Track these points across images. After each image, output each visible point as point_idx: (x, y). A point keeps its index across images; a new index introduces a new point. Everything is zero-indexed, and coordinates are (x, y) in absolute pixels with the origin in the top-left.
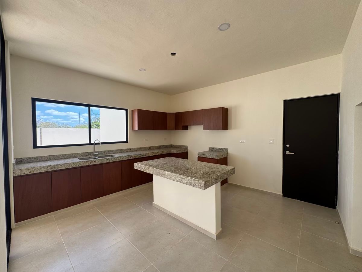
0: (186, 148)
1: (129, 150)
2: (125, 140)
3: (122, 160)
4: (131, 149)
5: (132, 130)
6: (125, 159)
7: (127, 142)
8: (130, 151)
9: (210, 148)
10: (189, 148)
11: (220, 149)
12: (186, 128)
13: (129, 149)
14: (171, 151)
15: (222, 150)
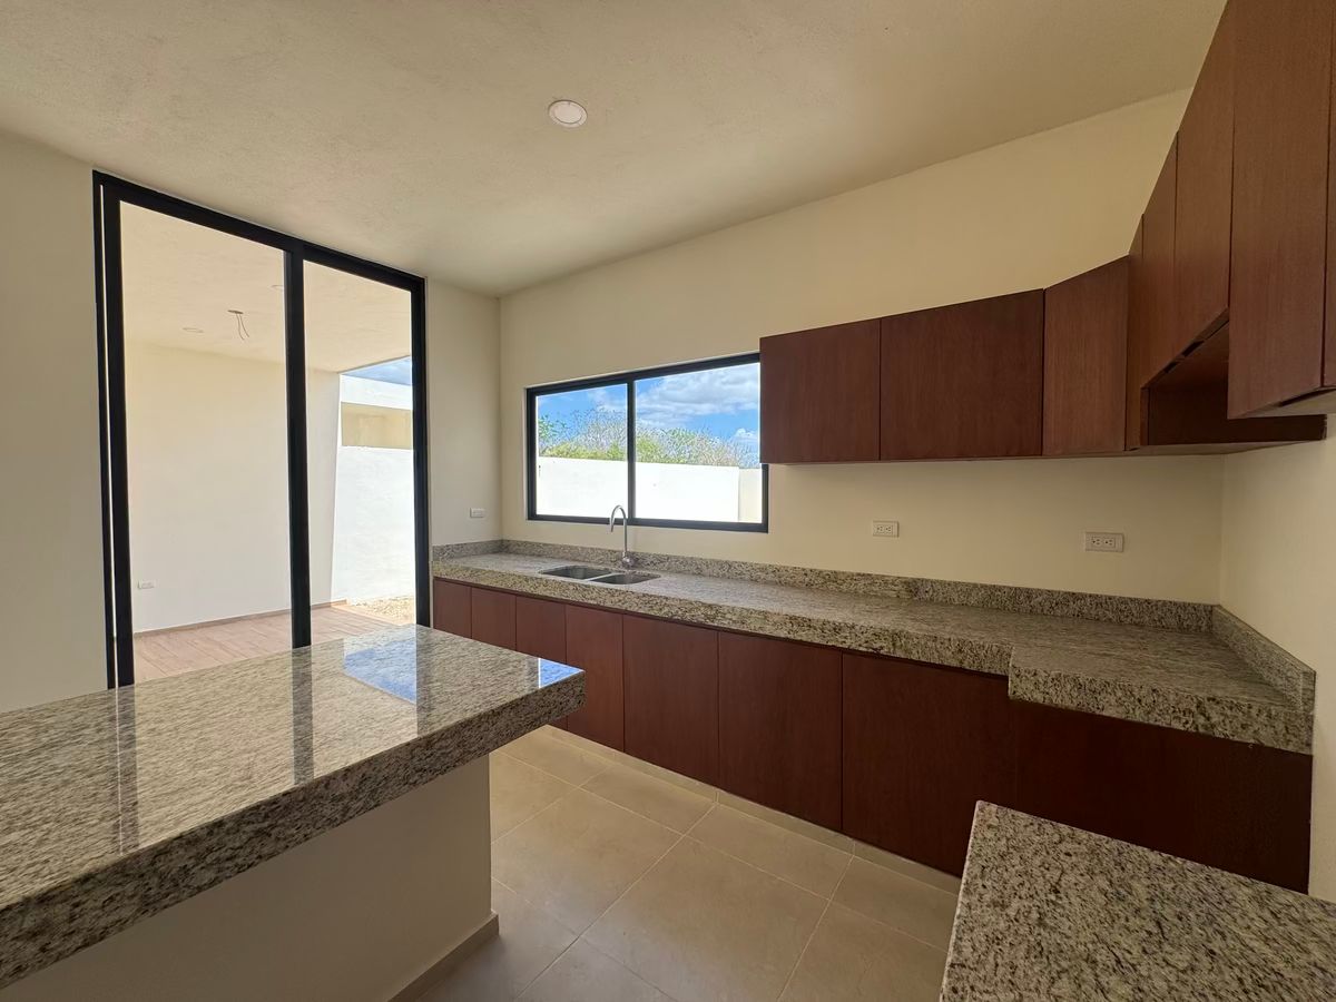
2: (758, 519)
13: (765, 569)
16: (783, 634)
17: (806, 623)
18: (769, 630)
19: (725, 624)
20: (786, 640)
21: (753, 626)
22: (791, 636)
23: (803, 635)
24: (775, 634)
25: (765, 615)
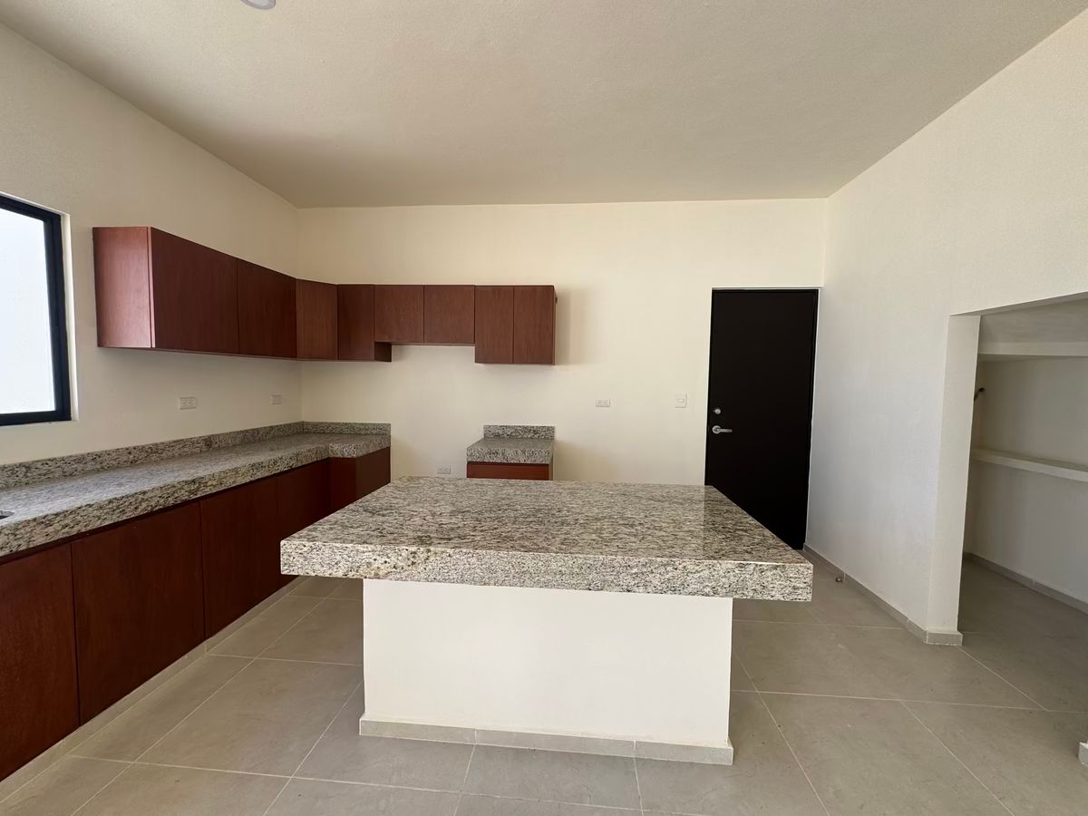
0: (383, 432)
1: (80, 467)
2: (49, 405)
3: (74, 531)
4: (96, 457)
5: (100, 344)
6: (97, 524)
7: (62, 412)
8: (89, 467)
9: (487, 428)
10: (394, 433)
11: (526, 429)
12: (384, 353)
13: (81, 459)
14: (327, 449)
15: (535, 432)
16: (248, 479)
17: (260, 466)
18: (241, 480)
19: (208, 491)
20: (251, 482)
21: (230, 482)
22: (252, 479)
23: (259, 475)
24: (244, 482)
25: (236, 470)
